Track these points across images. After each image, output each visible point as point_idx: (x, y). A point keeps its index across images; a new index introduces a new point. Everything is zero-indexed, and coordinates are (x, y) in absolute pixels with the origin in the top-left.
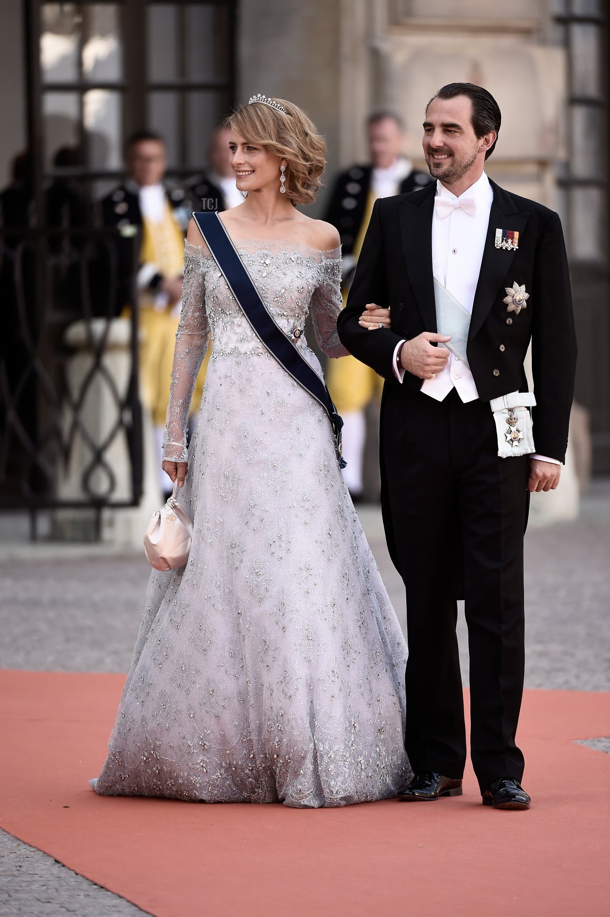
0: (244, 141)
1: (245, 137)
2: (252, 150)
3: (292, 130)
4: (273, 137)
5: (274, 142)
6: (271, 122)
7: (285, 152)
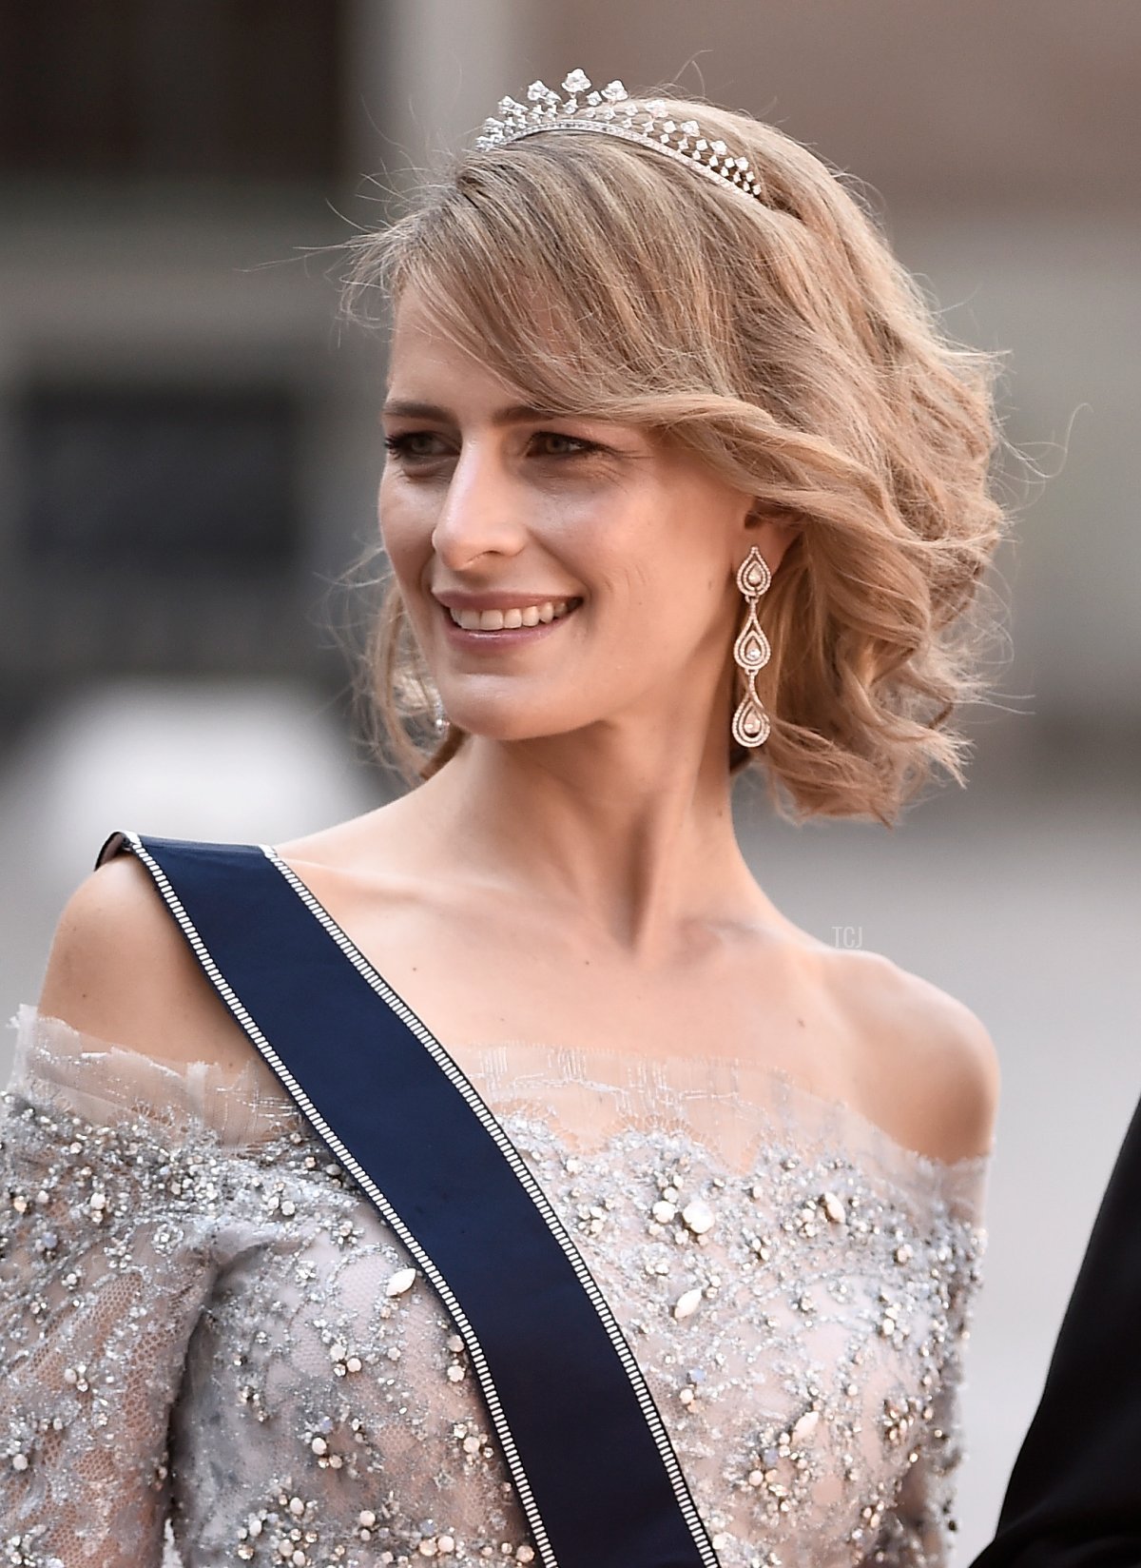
0: (516, 396)
1: (520, 374)
2: (570, 455)
3: (823, 320)
4: (718, 369)
5: (727, 403)
6: (695, 261)
7: (796, 465)
